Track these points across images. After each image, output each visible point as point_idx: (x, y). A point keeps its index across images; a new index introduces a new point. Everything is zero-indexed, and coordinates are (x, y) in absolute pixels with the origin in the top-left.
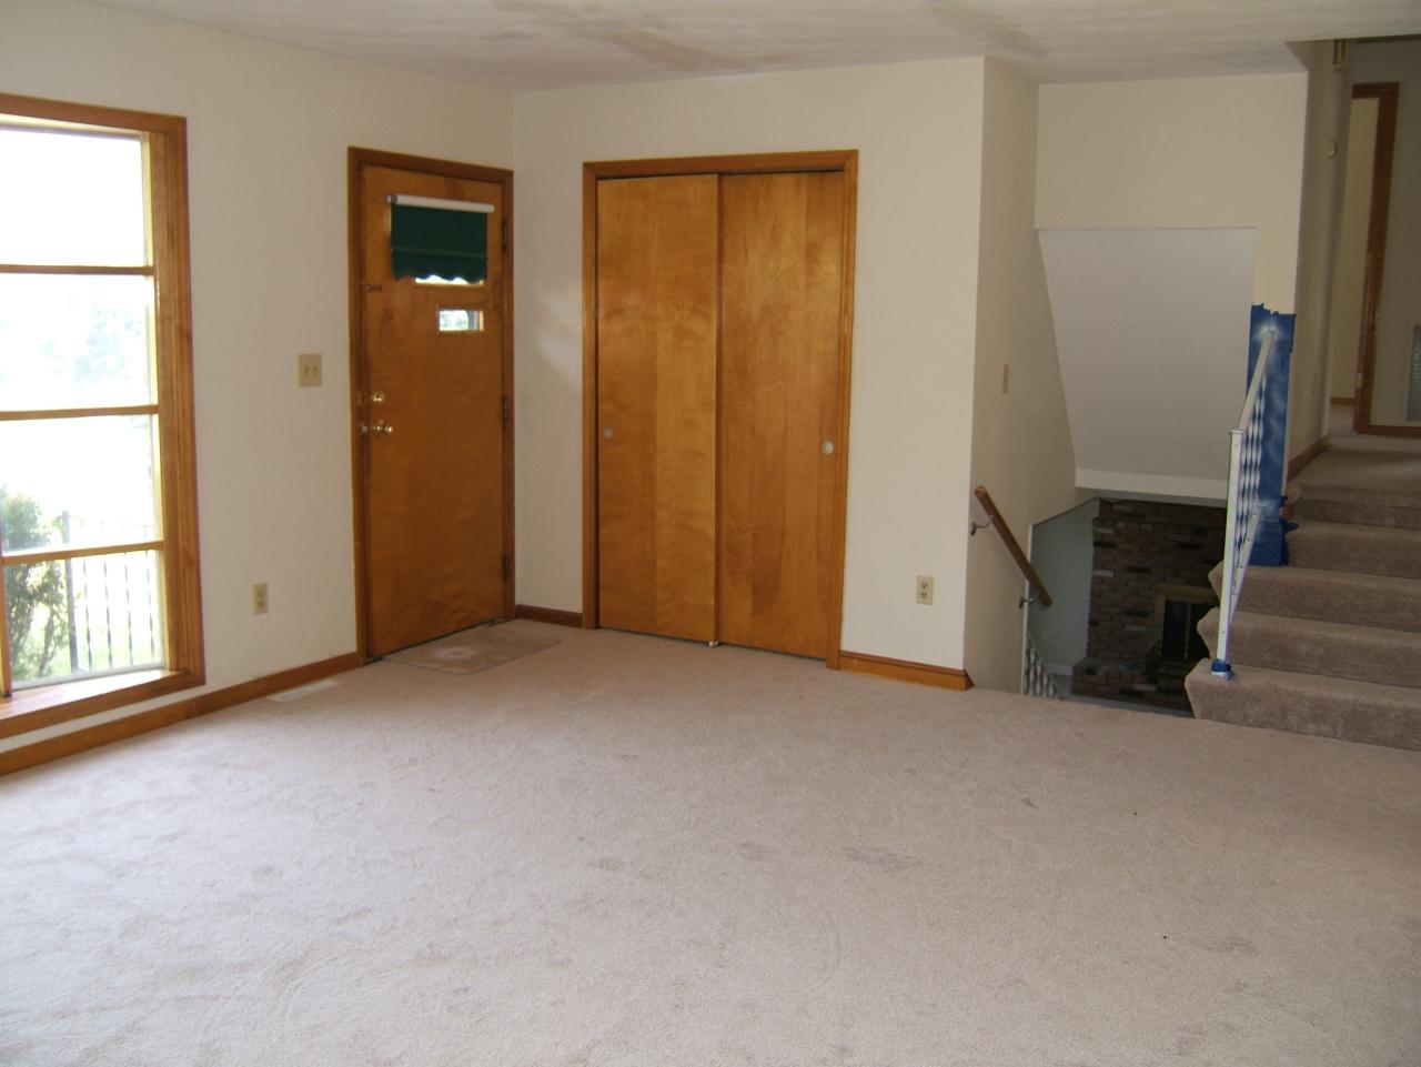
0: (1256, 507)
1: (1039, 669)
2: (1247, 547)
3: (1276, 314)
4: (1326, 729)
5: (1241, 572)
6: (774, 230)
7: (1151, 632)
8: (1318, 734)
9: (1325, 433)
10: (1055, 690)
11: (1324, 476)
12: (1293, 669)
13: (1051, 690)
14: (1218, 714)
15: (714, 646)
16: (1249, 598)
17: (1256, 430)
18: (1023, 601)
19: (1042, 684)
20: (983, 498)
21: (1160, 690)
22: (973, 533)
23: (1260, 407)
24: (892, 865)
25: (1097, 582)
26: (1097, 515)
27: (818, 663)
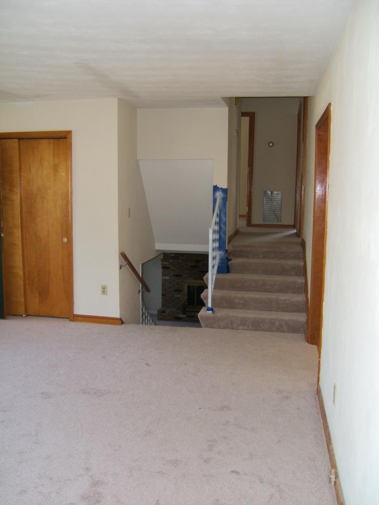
0: (218, 254)
1: (146, 314)
2: (216, 267)
3: (221, 188)
4: (246, 328)
5: (214, 276)
6: (41, 159)
7: (183, 297)
8: (243, 330)
9: (238, 227)
10: (153, 321)
11: (239, 242)
12: (234, 308)
13: (151, 321)
14: (210, 326)
15: (25, 317)
16: (218, 285)
17: (217, 228)
18: (139, 291)
19: (148, 319)
20: (124, 256)
21: (187, 316)
22: (121, 268)
23: (218, 220)
24: (100, 394)
25: (164, 281)
26: (162, 258)
27: (66, 319)
